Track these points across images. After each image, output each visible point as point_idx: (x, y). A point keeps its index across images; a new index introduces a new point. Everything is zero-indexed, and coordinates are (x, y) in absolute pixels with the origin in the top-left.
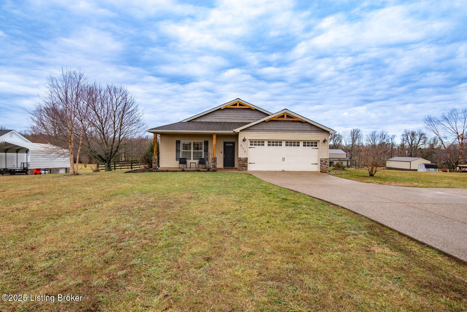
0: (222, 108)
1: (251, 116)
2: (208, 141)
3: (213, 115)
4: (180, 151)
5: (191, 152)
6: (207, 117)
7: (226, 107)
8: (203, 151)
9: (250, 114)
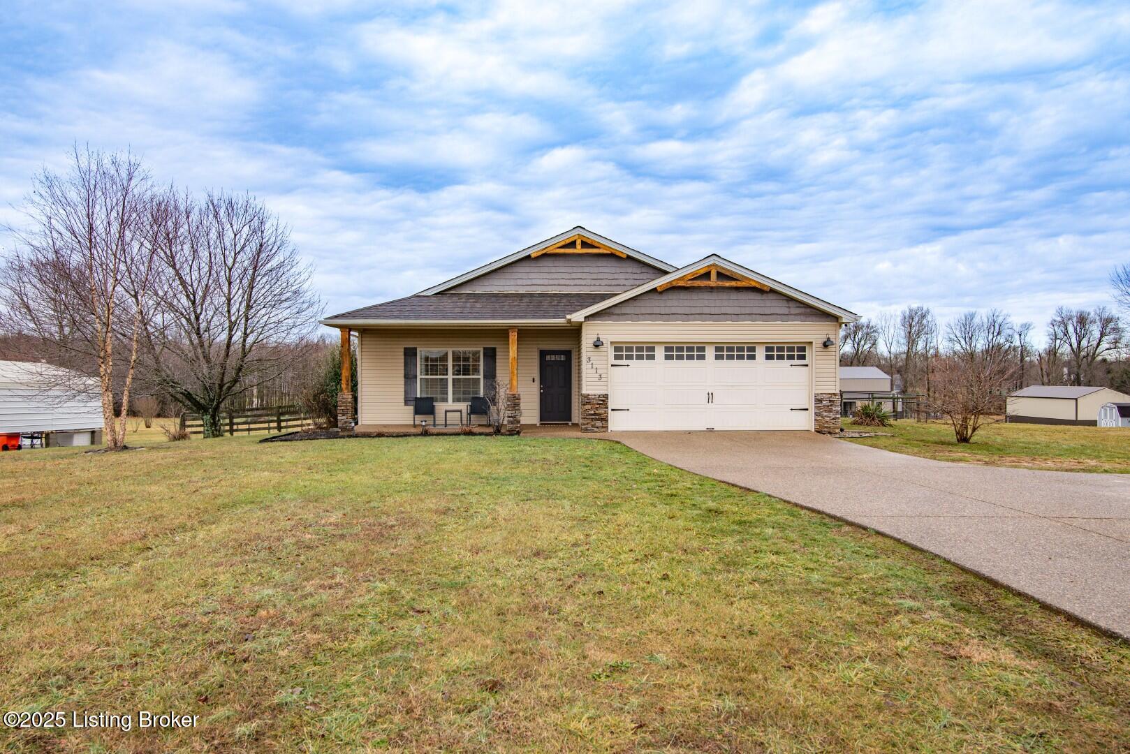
0: (533, 256)
1: (616, 276)
2: (494, 349)
3: (508, 276)
4: (415, 377)
5: (447, 379)
7: (544, 252)
8: (481, 377)
9: (613, 270)
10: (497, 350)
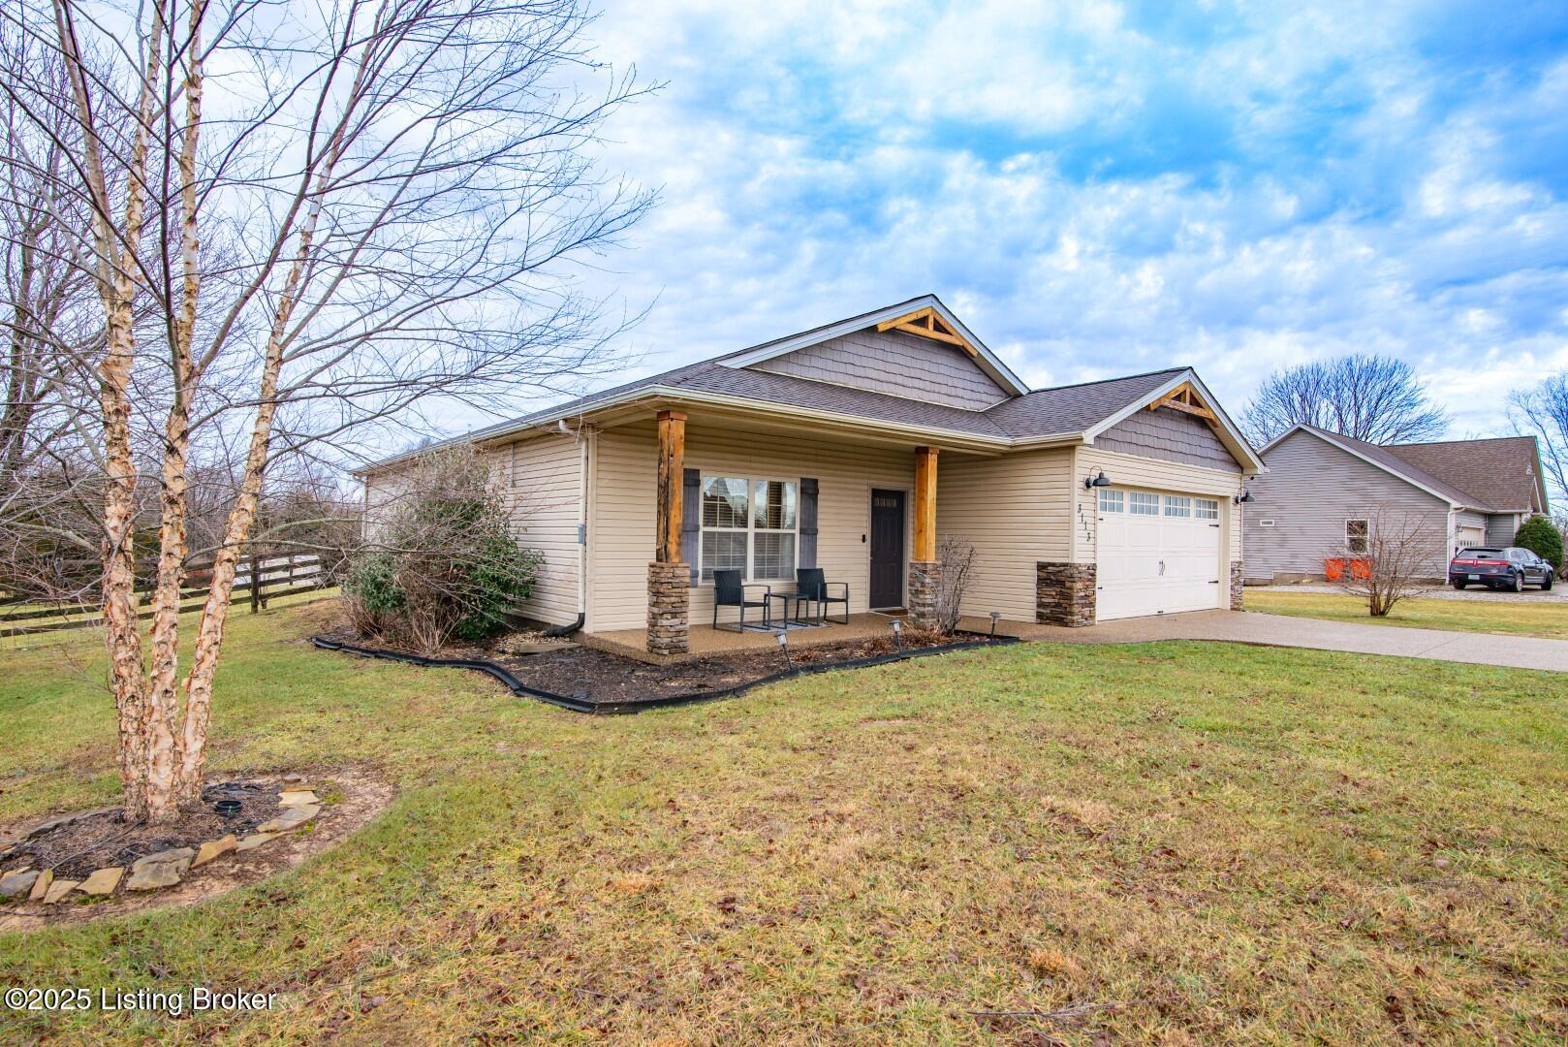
0: (881, 328)
1: (956, 382)
2: (816, 481)
3: (836, 356)
4: (696, 529)
5: (746, 534)
6: (815, 362)
7: (893, 325)
8: (797, 531)
9: (953, 372)
10: (820, 484)
